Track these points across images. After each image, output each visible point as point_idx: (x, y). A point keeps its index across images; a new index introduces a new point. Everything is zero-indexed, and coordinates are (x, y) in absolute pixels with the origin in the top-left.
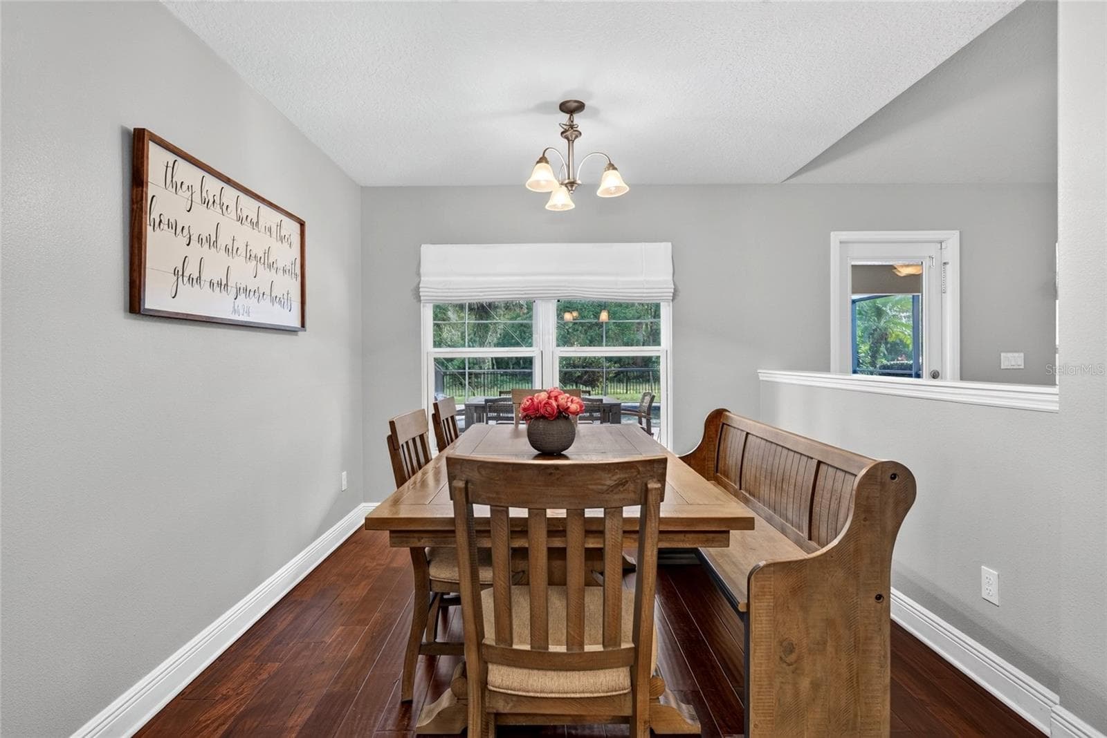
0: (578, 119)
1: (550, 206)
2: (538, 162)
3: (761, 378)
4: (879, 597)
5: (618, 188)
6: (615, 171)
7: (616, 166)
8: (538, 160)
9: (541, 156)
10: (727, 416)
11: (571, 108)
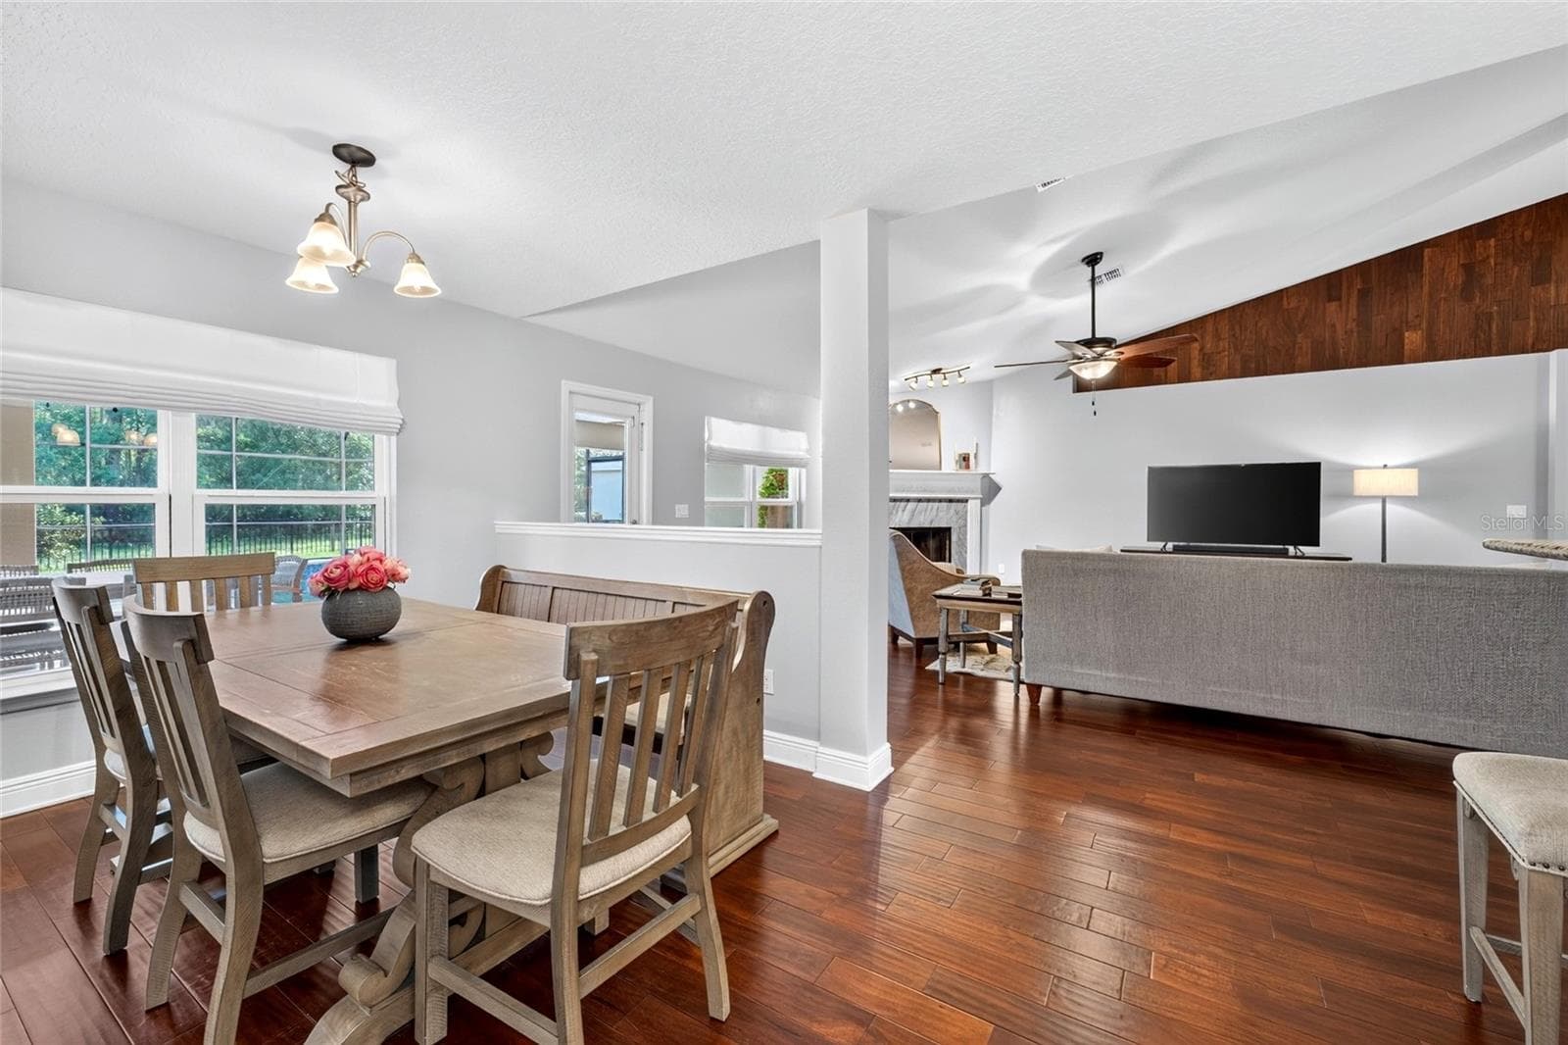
0: (363, 174)
1: (293, 283)
2: (316, 220)
3: (497, 531)
4: (758, 700)
5: (426, 290)
6: (421, 265)
7: (422, 259)
8: (317, 216)
9: (323, 211)
10: (504, 572)
11: (355, 157)
